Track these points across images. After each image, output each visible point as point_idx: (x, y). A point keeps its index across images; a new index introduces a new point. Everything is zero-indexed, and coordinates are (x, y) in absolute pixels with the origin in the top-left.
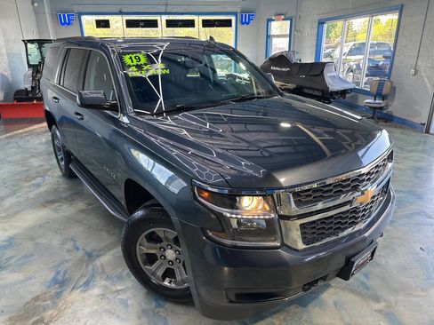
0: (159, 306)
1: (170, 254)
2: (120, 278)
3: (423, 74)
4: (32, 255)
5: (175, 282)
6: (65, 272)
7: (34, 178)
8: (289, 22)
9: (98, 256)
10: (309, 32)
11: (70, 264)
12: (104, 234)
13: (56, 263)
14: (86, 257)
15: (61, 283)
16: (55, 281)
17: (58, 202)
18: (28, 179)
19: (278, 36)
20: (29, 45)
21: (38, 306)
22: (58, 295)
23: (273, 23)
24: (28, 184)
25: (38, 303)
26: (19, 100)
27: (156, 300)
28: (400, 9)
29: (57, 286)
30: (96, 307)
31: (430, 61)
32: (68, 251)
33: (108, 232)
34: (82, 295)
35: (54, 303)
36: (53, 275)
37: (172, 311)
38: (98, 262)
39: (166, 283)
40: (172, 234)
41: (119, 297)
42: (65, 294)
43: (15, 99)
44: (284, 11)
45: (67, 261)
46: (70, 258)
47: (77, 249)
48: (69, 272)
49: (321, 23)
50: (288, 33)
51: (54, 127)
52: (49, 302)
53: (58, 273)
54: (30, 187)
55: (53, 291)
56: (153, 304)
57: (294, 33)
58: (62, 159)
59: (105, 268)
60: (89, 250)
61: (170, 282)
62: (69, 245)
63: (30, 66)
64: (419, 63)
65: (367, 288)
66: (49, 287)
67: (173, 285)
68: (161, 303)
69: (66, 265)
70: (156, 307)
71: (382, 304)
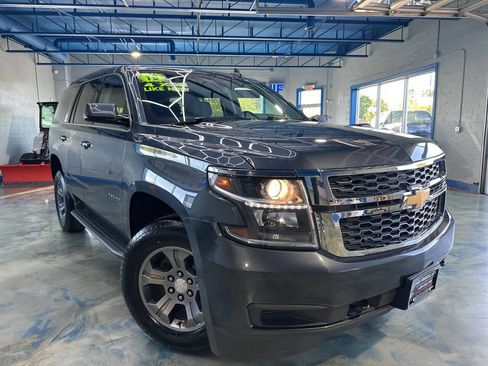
0: (164, 357)
1: (181, 285)
2: (117, 327)
3: (469, 130)
4: (11, 304)
5: (185, 325)
6: (49, 321)
7: (28, 233)
8: (320, 91)
9: (92, 306)
10: (342, 101)
11: (55, 314)
12: (103, 284)
13: (39, 313)
14: (77, 307)
15: (41, 334)
16: (34, 330)
17: (52, 253)
18: (21, 234)
19: (309, 106)
20: (44, 109)
21: (7, 357)
22: (35, 345)
23: (303, 93)
24: (20, 238)
25: (7, 354)
26: (24, 162)
27: (160, 351)
28: (436, 67)
29: (36, 336)
30: (81, 358)
31: (475, 116)
32: (56, 300)
33: (107, 282)
34: (66, 345)
35: (28, 353)
36: (32, 324)
37: (180, 362)
38: (91, 312)
39: (174, 325)
40: (183, 253)
41: (114, 347)
42: (44, 344)
43: (21, 161)
44: (314, 80)
45: (52, 311)
46: (57, 307)
47: (68, 298)
48: (53, 322)
49: (354, 90)
50: (319, 102)
51: (59, 173)
52: (21, 353)
53: (39, 322)
54: (22, 240)
55: (29, 341)
56: (157, 354)
57: (325, 101)
58: (63, 211)
59: (99, 317)
60: (82, 299)
61: (179, 324)
62: (58, 295)
63: (42, 129)
64: (463, 119)
65: (432, 338)
66: (25, 337)
67: (183, 328)
68: (167, 353)
69: (51, 314)
70: (160, 358)
71: (454, 354)
